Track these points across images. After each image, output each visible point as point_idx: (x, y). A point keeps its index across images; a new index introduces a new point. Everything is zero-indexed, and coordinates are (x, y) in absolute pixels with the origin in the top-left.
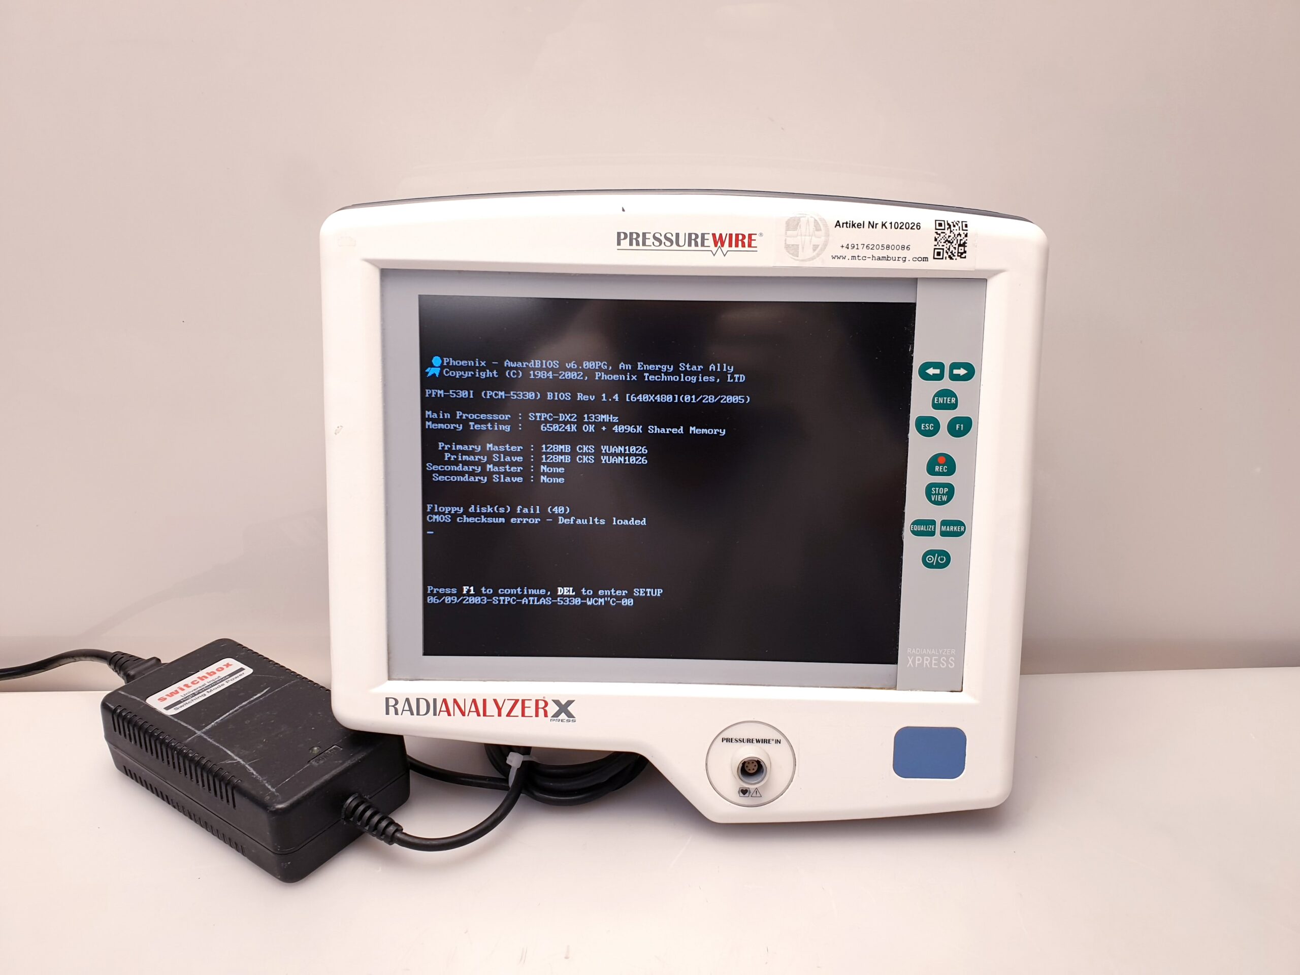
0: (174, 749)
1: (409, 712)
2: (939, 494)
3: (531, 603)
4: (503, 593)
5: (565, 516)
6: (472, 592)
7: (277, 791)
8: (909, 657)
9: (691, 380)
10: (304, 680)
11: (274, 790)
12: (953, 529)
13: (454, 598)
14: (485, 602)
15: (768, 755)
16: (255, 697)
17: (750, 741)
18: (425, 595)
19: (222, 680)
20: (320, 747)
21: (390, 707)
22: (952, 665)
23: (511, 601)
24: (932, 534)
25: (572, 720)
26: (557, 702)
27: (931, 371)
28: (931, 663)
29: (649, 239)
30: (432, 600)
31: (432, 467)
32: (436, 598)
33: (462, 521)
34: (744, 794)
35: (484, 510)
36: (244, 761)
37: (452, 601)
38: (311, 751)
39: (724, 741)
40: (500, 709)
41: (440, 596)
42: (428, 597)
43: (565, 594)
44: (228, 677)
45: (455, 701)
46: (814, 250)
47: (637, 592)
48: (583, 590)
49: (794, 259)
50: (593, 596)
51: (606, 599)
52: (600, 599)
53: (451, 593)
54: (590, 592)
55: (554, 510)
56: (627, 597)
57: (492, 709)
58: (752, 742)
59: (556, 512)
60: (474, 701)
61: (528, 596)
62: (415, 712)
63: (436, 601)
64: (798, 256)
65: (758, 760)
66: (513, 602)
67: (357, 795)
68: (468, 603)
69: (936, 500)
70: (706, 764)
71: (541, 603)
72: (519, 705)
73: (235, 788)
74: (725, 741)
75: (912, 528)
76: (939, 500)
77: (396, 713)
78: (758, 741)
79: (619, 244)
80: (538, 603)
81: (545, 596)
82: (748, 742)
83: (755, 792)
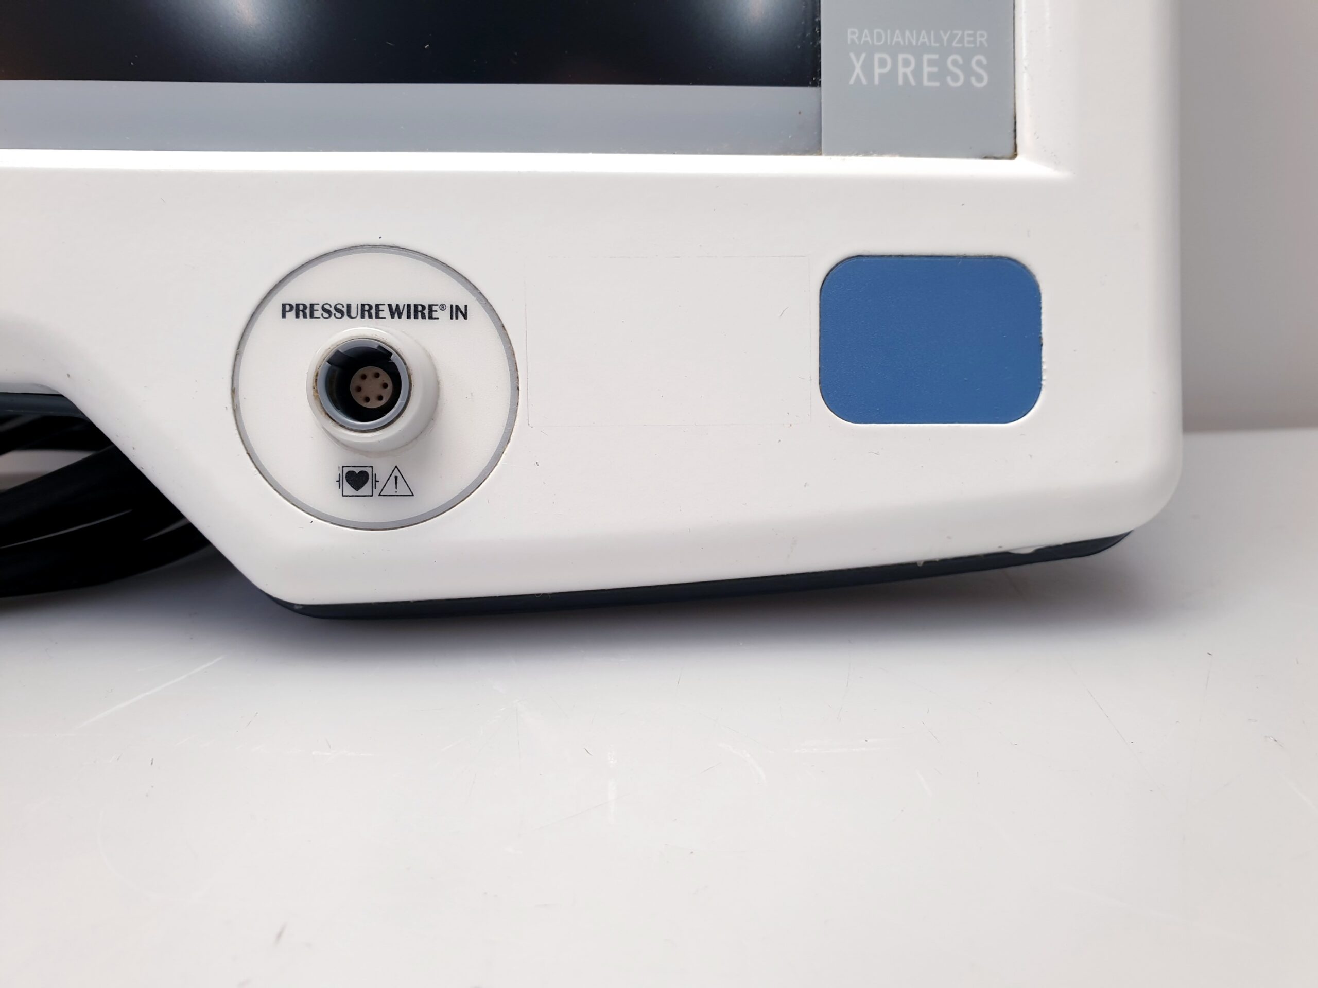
8: (852, 55)
15: (428, 353)
17: (369, 310)
22: (980, 79)
28: (917, 73)
34: (357, 490)
39: (288, 314)
58: (377, 317)
70: (234, 391)
74: (291, 315)
78: (395, 312)
82: (363, 317)
83: (393, 479)
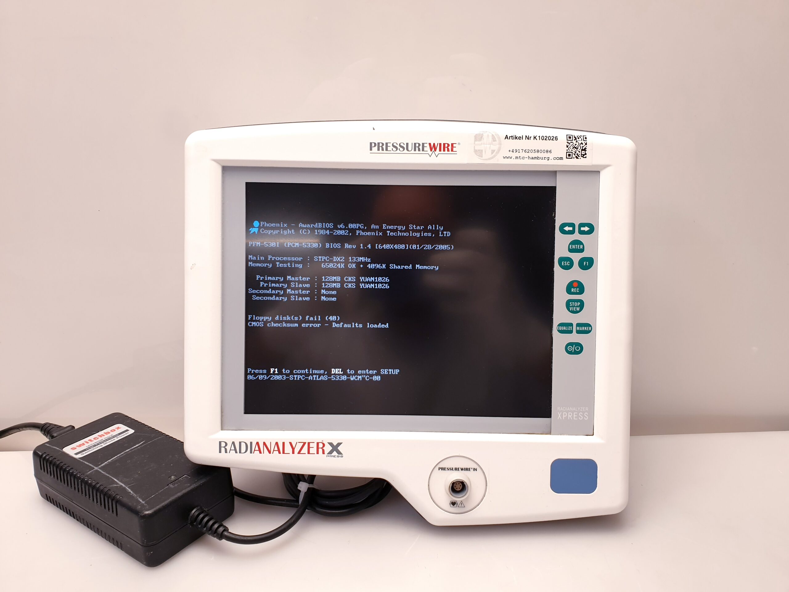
0: (79, 478)
1: (234, 451)
2: (574, 306)
3: (315, 379)
4: (296, 372)
5: (337, 322)
6: (276, 372)
7: (145, 503)
8: (558, 413)
9: (417, 235)
10: (167, 436)
11: (144, 502)
12: (584, 329)
13: (265, 376)
14: (285, 379)
15: (469, 479)
16: (135, 447)
17: (457, 469)
18: (246, 374)
19: (114, 437)
20: (176, 476)
21: (222, 448)
22: (586, 418)
23: (302, 378)
24: (571, 332)
25: (341, 456)
26: (331, 444)
27: (567, 229)
28: (573, 417)
29: (390, 146)
30: (250, 377)
31: (252, 291)
32: (253, 376)
33: (270, 326)
34: (454, 505)
35: (285, 318)
36: (125, 485)
37: (263, 378)
38: (169, 479)
39: (440, 470)
40: (293, 449)
41: (255, 375)
42: (248, 376)
43: (336, 373)
44: (118, 435)
45: (264, 444)
46: (492, 153)
47: (383, 372)
48: (348, 371)
49: (480, 159)
50: (354, 375)
51: (363, 376)
52: (359, 376)
53: (263, 373)
54: (353, 372)
55: (329, 318)
56: (377, 374)
57: (288, 449)
59: (331, 320)
60: (277, 443)
61: (312, 375)
62: (238, 451)
63: (253, 378)
64: (482, 157)
65: (462, 481)
66: (303, 378)
67: (199, 508)
68: (273, 379)
69: (573, 310)
70: (429, 485)
71: (321, 379)
72: (306, 445)
73: (118, 502)
75: (558, 328)
76: (575, 310)
77: (226, 452)
78: (462, 469)
79: (371, 149)
80: (319, 379)
81: (323, 375)
82: (455, 470)
83: (461, 504)
